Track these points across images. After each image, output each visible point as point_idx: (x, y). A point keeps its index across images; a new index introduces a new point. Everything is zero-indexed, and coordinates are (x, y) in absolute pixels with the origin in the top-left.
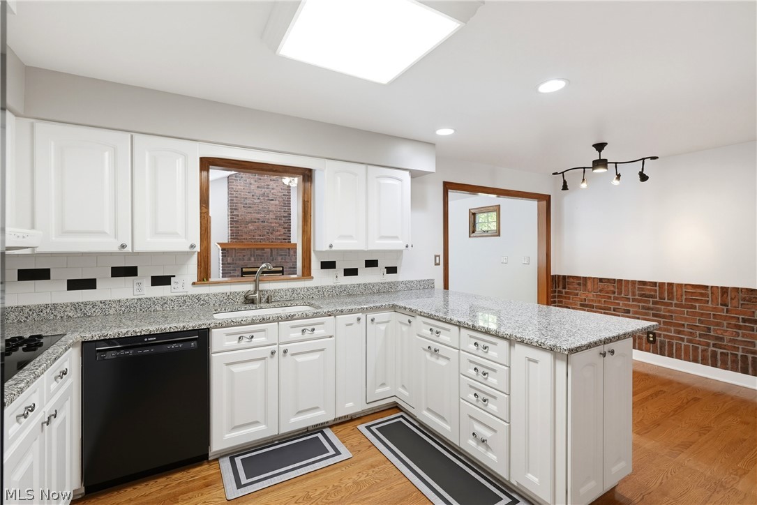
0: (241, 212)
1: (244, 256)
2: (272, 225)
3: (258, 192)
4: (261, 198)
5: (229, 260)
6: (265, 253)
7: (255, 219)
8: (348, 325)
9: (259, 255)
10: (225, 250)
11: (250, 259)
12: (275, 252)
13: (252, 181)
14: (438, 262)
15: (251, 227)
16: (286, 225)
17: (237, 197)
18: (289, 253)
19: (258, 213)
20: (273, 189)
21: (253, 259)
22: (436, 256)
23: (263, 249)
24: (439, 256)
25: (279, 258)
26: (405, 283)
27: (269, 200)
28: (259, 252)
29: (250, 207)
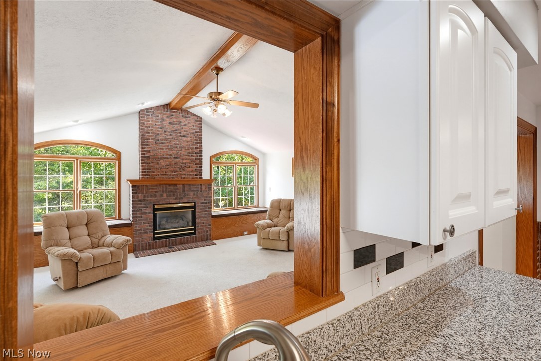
0: (153, 148)
1: (156, 192)
2: (185, 161)
3: (170, 128)
4: (174, 134)
5: (140, 197)
6: (177, 189)
7: (167, 154)
9: (172, 192)
10: (136, 186)
11: (161, 196)
12: (187, 188)
13: (164, 117)
15: (163, 163)
16: (198, 161)
17: (148, 133)
18: (201, 189)
19: (170, 149)
20: (185, 125)
21: (165, 195)
23: (176, 185)
25: (192, 194)
27: (181, 136)
28: (172, 189)
29: (162, 143)
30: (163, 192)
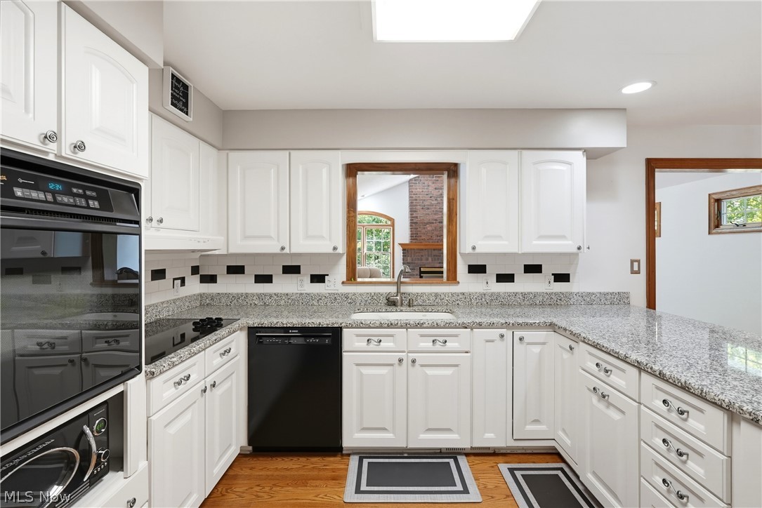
0: (420, 214)
1: (422, 256)
3: (436, 193)
4: (439, 199)
5: (409, 259)
7: (432, 219)
8: (487, 341)
9: (436, 256)
10: (406, 249)
11: (427, 259)
14: (636, 268)
15: (429, 228)
17: (416, 200)
19: (435, 214)
21: (430, 259)
22: (632, 262)
23: (440, 249)
24: (639, 261)
26: (582, 295)
28: (436, 253)
30: (428, 256)
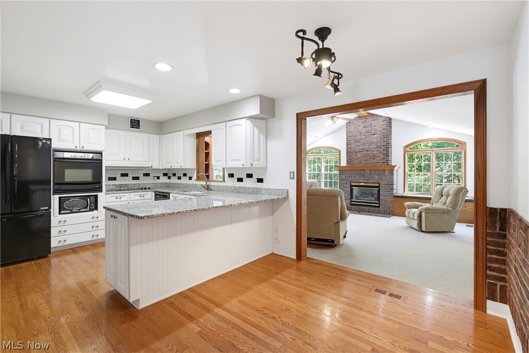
0: (353, 145)
1: (352, 174)
2: (374, 152)
3: (364, 130)
4: (366, 134)
6: (366, 173)
7: (362, 149)
9: (362, 174)
10: (342, 170)
12: (373, 172)
13: (360, 124)
14: (292, 176)
15: (359, 155)
16: (385, 152)
17: (350, 136)
18: (384, 173)
19: (364, 145)
20: (375, 126)
22: (290, 173)
23: (365, 170)
24: (293, 173)
25: (377, 177)
27: (371, 135)
28: (362, 172)
29: (359, 142)
30: (356, 174)
